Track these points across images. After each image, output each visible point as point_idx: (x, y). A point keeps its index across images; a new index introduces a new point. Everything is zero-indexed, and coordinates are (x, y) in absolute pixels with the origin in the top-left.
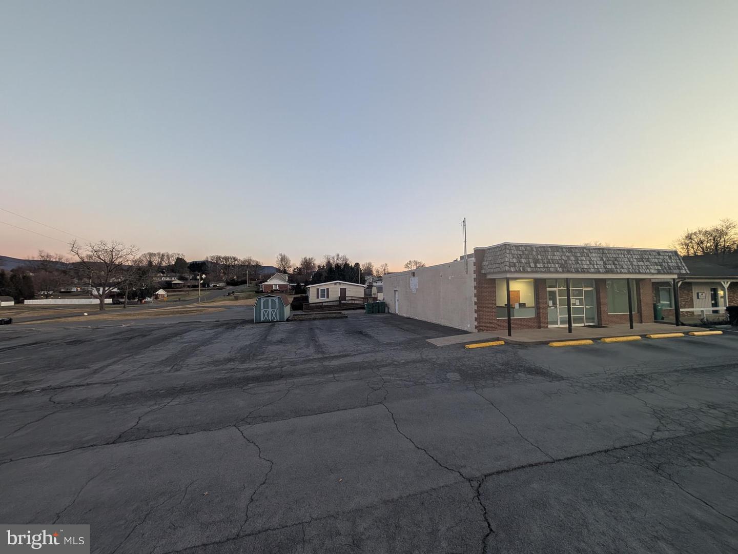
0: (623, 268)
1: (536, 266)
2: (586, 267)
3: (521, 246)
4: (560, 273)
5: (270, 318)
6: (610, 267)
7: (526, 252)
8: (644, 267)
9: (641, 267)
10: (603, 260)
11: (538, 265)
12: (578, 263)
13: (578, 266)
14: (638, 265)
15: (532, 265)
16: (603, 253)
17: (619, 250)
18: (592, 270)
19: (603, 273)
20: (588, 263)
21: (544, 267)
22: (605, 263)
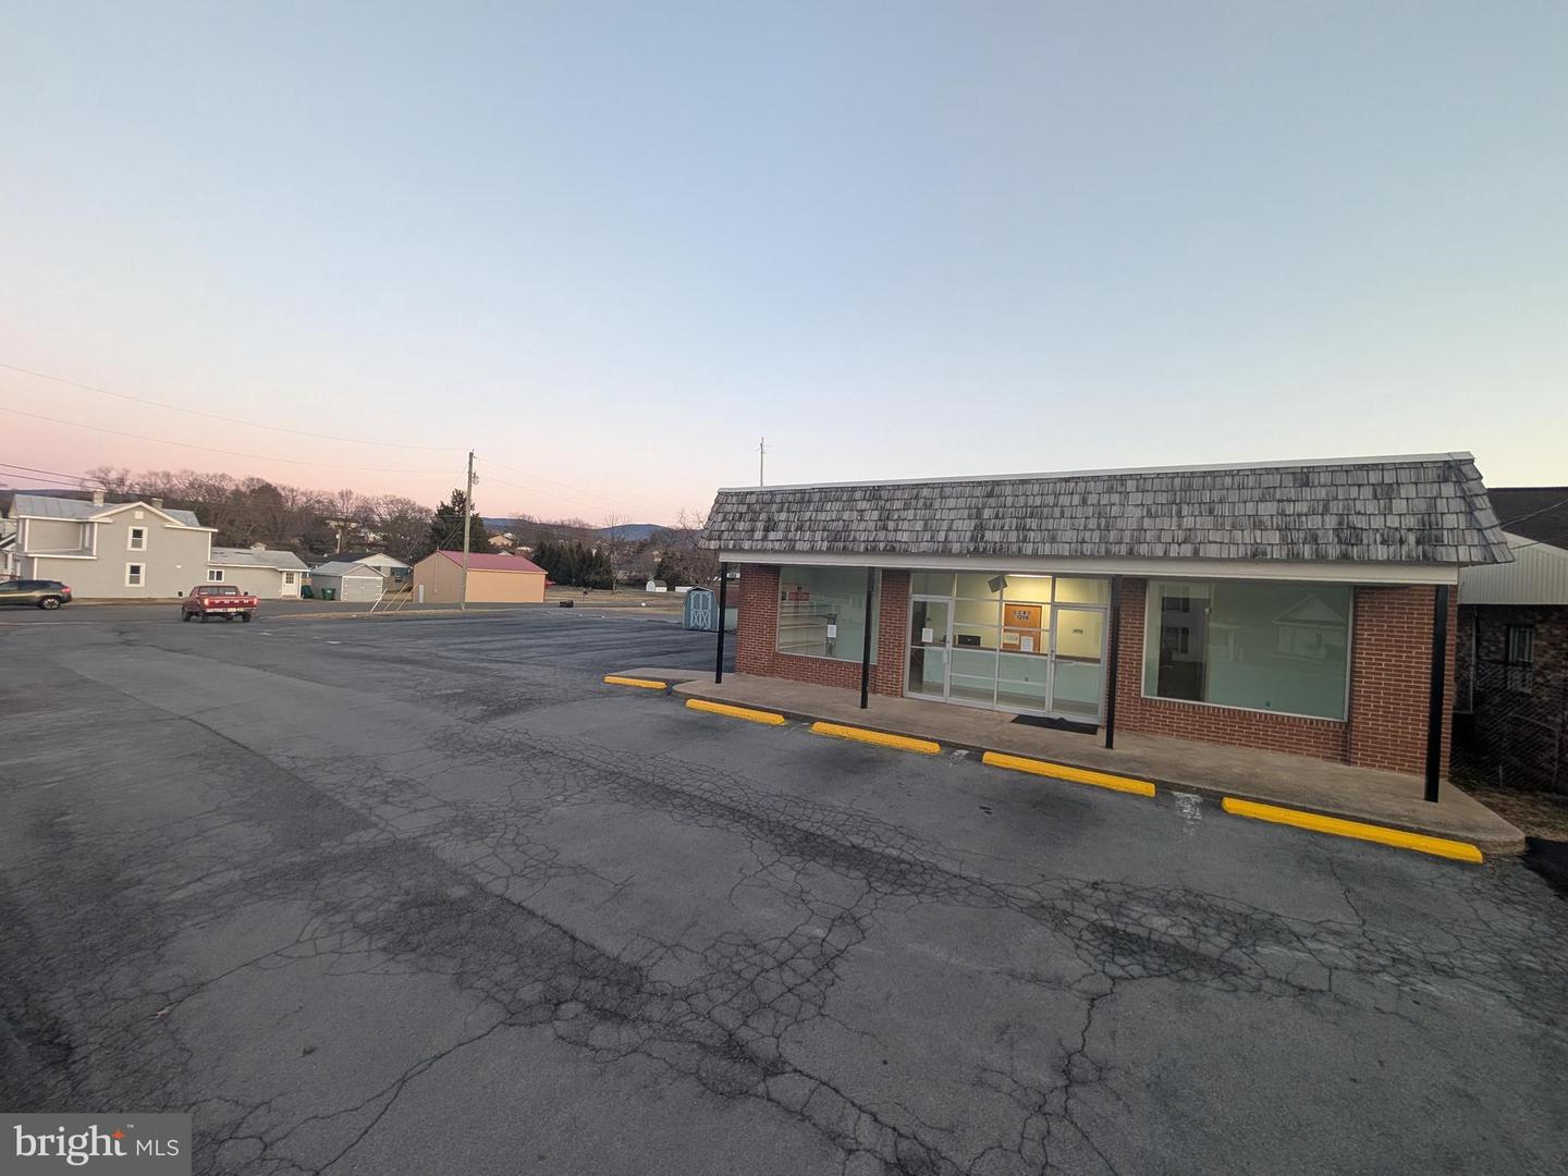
0: (1053, 540)
1: (765, 538)
2: (905, 537)
3: (752, 493)
4: (820, 552)
5: (700, 625)
6: (997, 536)
7: (757, 507)
8: (1166, 537)
9: (1149, 536)
10: (979, 516)
11: (772, 535)
12: (885, 528)
13: (882, 535)
14: (1141, 529)
15: (758, 535)
16: (990, 495)
17: (1067, 480)
18: (924, 546)
19: (960, 555)
20: (919, 525)
21: (785, 539)
22: (980, 528)
